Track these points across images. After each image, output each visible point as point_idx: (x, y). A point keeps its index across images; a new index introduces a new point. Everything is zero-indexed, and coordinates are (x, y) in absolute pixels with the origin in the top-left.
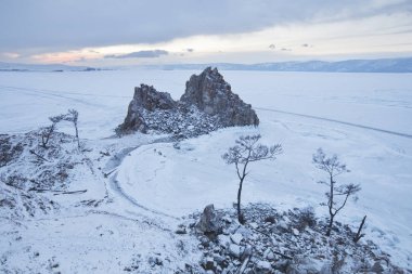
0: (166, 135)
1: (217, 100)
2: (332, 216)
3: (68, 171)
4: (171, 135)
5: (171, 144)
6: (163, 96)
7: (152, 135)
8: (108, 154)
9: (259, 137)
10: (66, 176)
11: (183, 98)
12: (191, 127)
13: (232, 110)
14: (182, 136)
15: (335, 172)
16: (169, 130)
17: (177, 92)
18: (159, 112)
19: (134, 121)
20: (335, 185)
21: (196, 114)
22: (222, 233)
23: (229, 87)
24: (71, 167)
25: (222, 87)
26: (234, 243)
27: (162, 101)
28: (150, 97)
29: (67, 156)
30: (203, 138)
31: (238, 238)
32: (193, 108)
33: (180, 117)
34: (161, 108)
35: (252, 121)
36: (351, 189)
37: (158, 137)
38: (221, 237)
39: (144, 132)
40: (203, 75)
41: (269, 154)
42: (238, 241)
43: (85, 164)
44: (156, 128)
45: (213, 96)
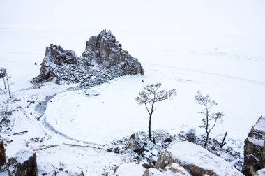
0: (75, 85)
1: (111, 56)
2: (208, 133)
3: (9, 118)
4: (79, 84)
5: (81, 91)
6: (69, 53)
7: (64, 85)
8: (33, 102)
9: (160, 84)
10: (9, 121)
11: (84, 55)
12: (93, 77)
13: (123, 63)
14: (87, 85)
15: (208, 105)
16: (77, 81)
17: (79, 50)
18: (67, 66)
19: (48, 74)
20: (209, 114)
21: (96, 67)
22: (144, 150)
23: (120, 46)
24: (10, 114)
25: (115, 46)
26: (153, 155)
27: (68, 58)
28: (59, 54)
29: (5, 106)
30: (104, 85)
31: (155, 152)
32: (93, 62)
33: (83, 70)
34: (68, 62)
35: (139, 71)
36: (218, 115)
37: (69, 86)
38: (145, 152)
39: (57, 82)
40: (99, 36)
41: (168, 96)
42: (156, 154)
43: (20, 111)
44: (65, 79)
45: (108, 52)
